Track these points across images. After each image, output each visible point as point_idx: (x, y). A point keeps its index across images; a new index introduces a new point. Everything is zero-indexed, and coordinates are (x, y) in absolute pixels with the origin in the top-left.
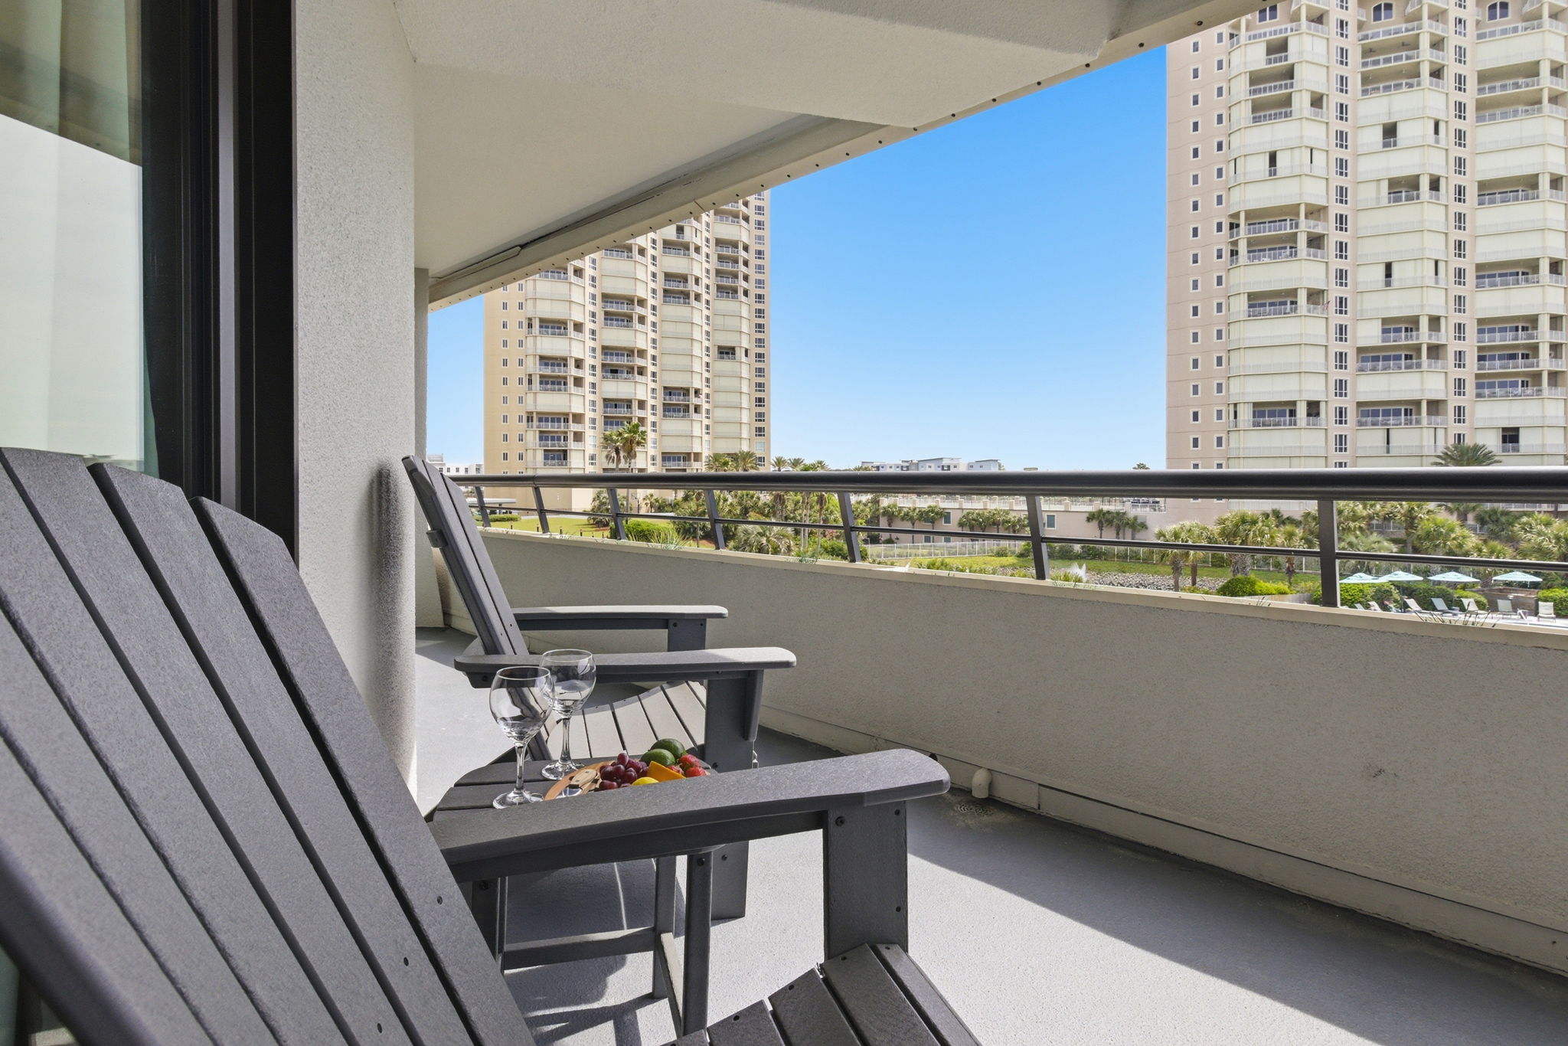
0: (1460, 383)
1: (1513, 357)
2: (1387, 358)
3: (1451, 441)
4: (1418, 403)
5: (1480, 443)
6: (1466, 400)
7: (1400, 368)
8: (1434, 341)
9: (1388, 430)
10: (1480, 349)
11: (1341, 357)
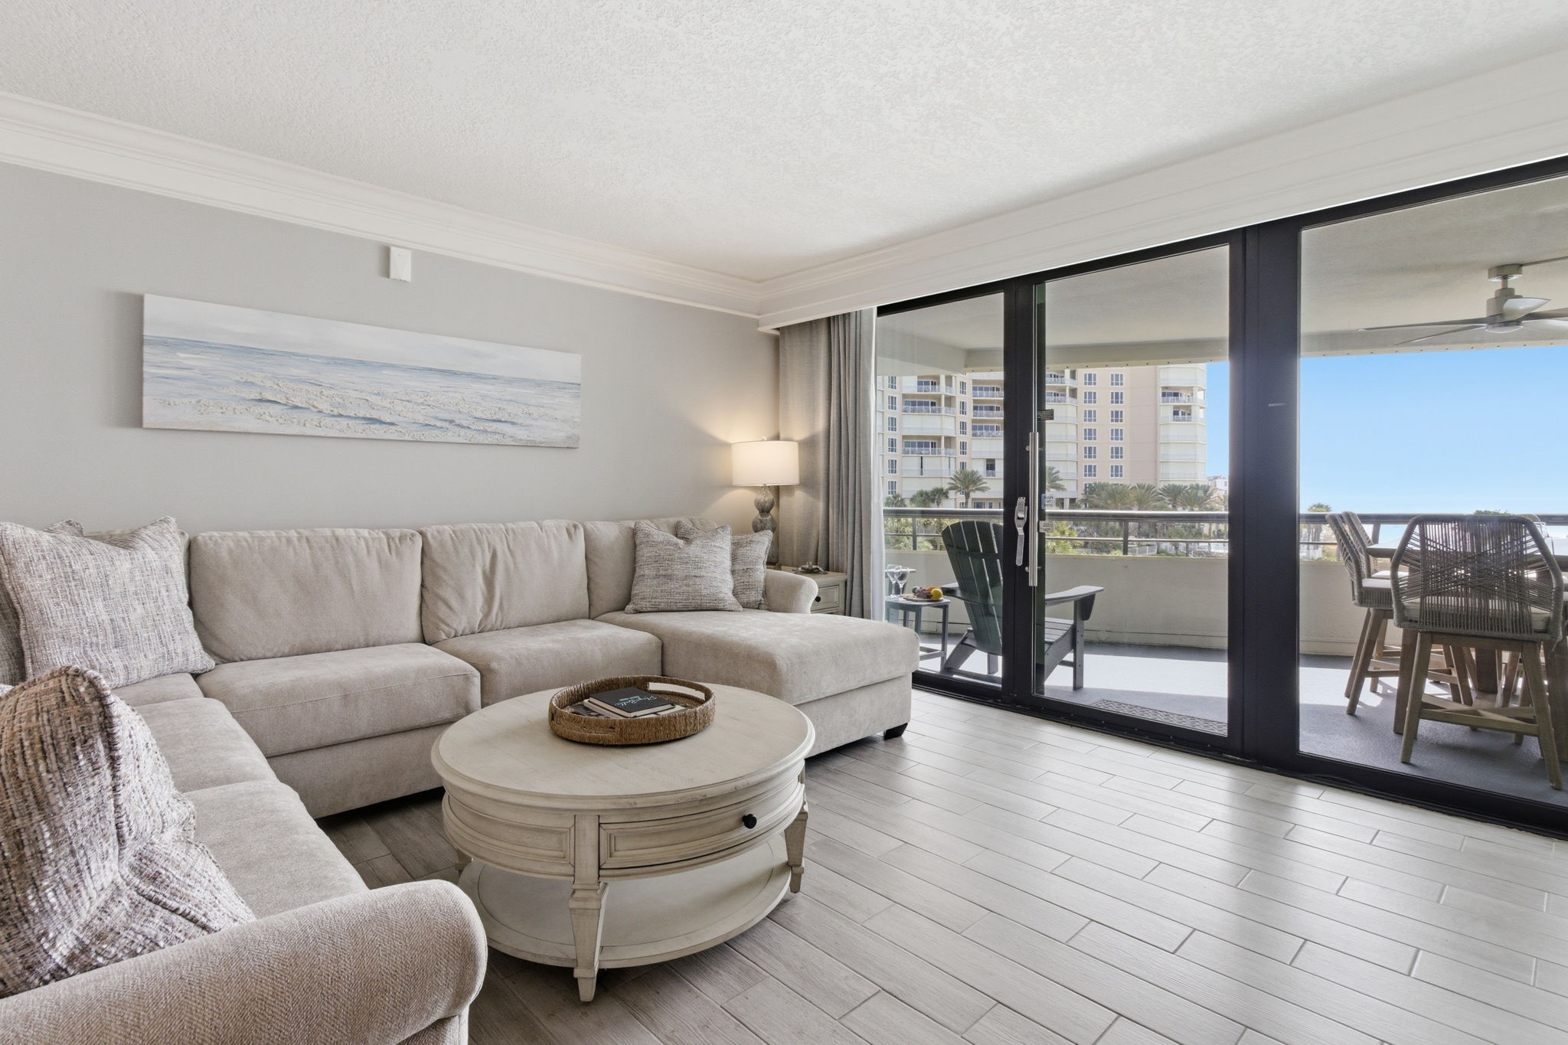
0: (963, 425)
1: (991, 409)
2: (920, 404)
3: (959, 468)
4: (939, 438)
5: (975, 470)
6: (967, 438)
7: (929, 412)
8: (949, 394)
9: (922, 458)
10: (975, 401)
11: (893, 400)
